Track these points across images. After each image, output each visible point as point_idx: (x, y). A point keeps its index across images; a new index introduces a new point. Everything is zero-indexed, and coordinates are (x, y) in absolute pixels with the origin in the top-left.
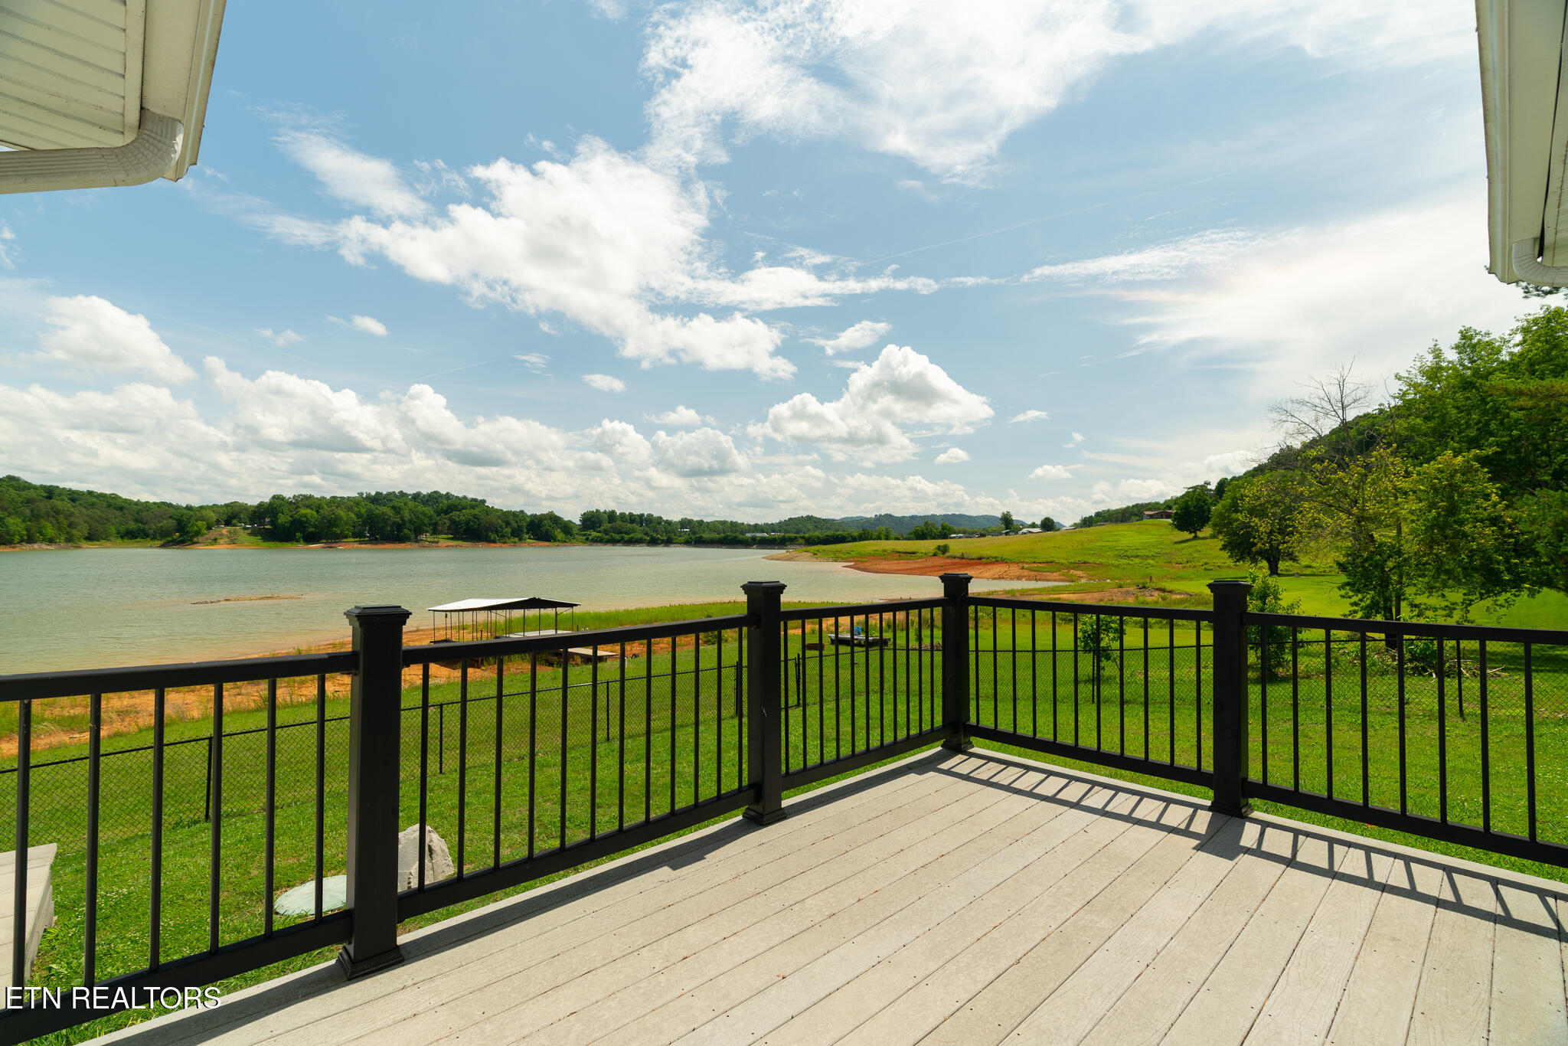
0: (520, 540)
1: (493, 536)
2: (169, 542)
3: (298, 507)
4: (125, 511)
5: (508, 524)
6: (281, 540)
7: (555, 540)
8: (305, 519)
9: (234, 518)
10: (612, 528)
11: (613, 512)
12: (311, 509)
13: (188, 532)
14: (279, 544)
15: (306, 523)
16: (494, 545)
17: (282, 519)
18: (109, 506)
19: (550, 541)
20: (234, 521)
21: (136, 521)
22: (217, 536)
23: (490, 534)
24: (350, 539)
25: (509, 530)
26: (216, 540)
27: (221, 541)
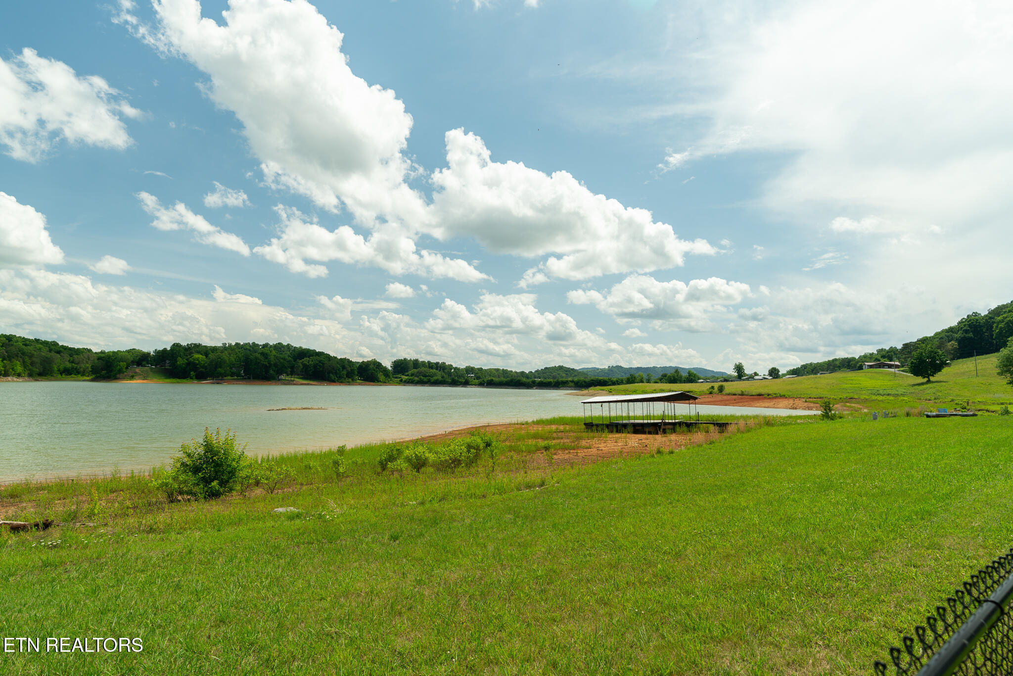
0: (353, 380)
1: (333, 377)
2: (98, 377)
3: (192, 353)
4: (62, 354)
5: (344, 368)
6: (179, 377)
7: (378, 381)
8: (197, 362)
9: (144, 360)
10: (418, 372)
11: (417, 360)
12: (202, 354)
13: (112, 370)
14: (178, 380)
15: (197, 364)
16: (334, 384)
17: (181, 361)
18: (50, 350)
19: (374, 382)
20: (144, 363)
21: (70, 361)
22: (134, 374)
23: (331, 375)
24: (229, 377)
25: (345, 372)
26: (133, 376)
27: (137, 377)
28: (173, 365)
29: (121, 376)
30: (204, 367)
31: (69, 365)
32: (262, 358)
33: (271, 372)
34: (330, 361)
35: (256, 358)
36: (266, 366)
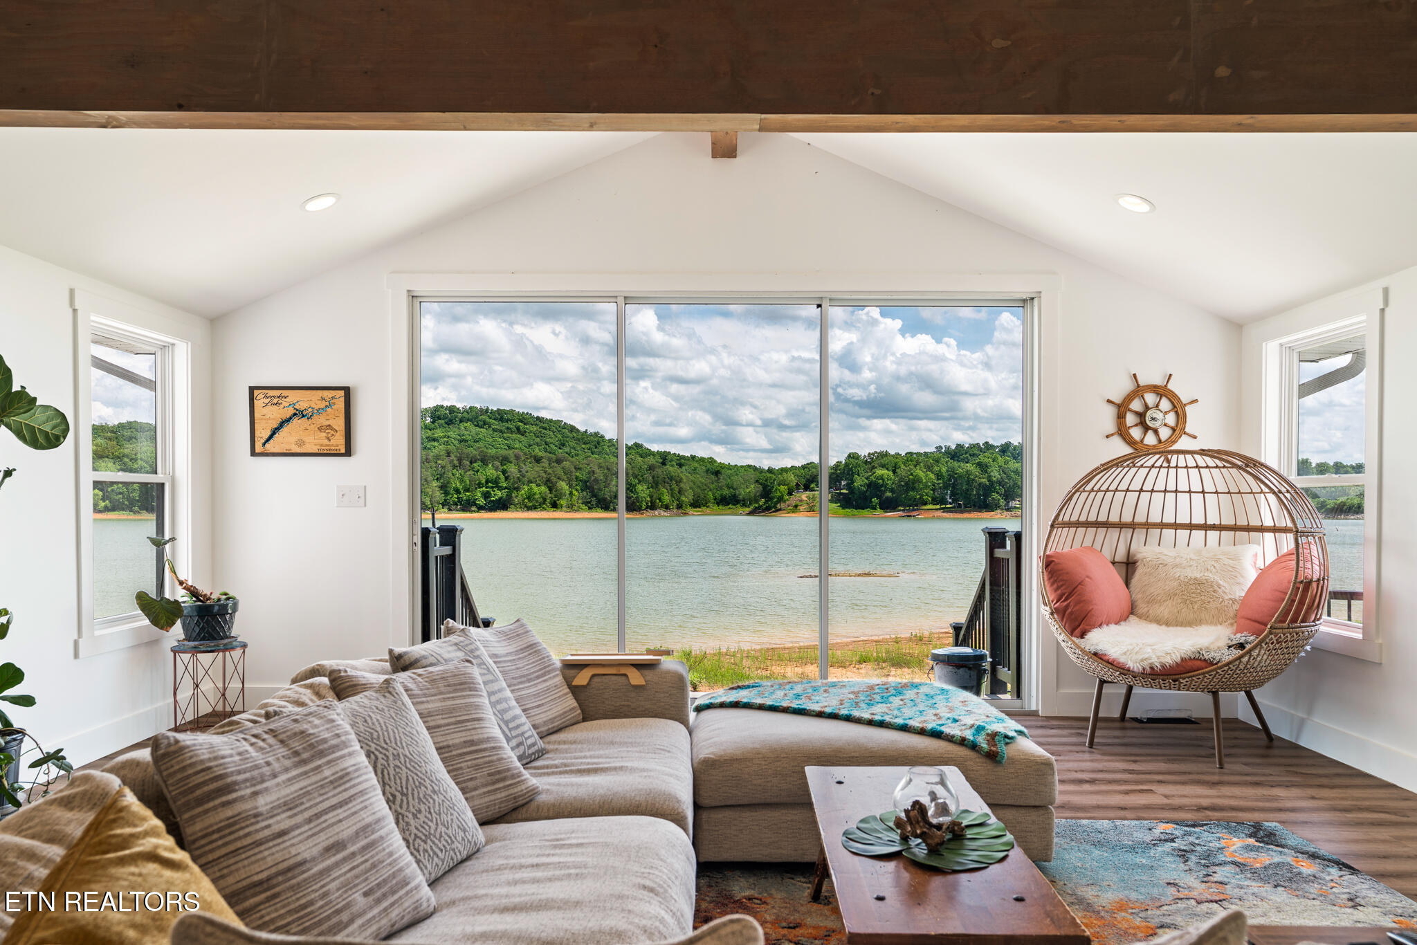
2: (756, 509)
3: (874, 467)
4: (720, 476)
6: (858, 507)
8: (881, 482)
9: (812, 481)
12: (888, 468)
13: (772, 498)
14: (855, 512)
15: (882, 486)
18: (707, 471)
21: (729, 486)
22: (798, 503)
24: (930, 506)
26: (796, 506)
27: (801, 508)
28: (849, 486)
29: (783, 505)
30: (892, 491)
31: (726, 492)
35: (969, 473)
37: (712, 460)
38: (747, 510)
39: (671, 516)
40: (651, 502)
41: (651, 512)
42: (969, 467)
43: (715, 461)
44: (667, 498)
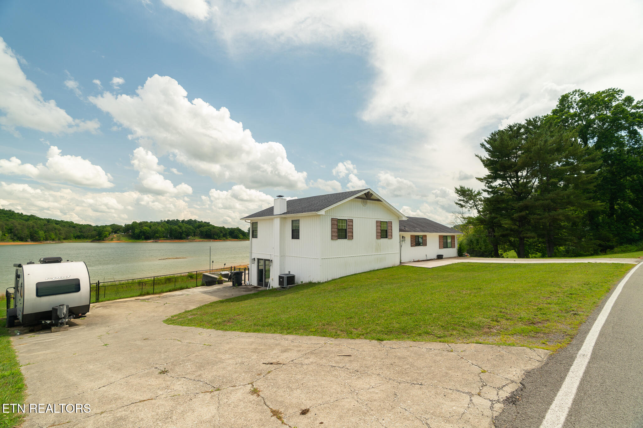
0: (226, 238)
1: (216, 237)
2: (94, 240)
3: (143, 226)
4: (76, 228)
5: (221, 232)
6: (136, 239)
7: (240, 239)
8: (145, 231)
9: (118, 231)
12: (147, 227)
13: (101, 236)
14: (136, 241)
16: (217, 240)
17: (137, 231)
18: (70, 226)
19: (237, 239)
20: (118, 232)
21: (80, 232)
23: (215, 236)
24: (162, 239)
25: (222, 234)
26: (112, 239)
27: (114, 240)
28: (133, 232)
29: (106, 239)
30: (148, 233)
31: (79, 234)
32: (178, 228)
33: (183, 235)
34: (214, 229)
35: (176, 228)
36: (181, 232)
37: (72, 223)
38: (90, 240)
39: (55, 243)
40: (46, 238)
41: (46, 242)
42: (176, 227)
43: (73, 223)
44: (53, 236)
